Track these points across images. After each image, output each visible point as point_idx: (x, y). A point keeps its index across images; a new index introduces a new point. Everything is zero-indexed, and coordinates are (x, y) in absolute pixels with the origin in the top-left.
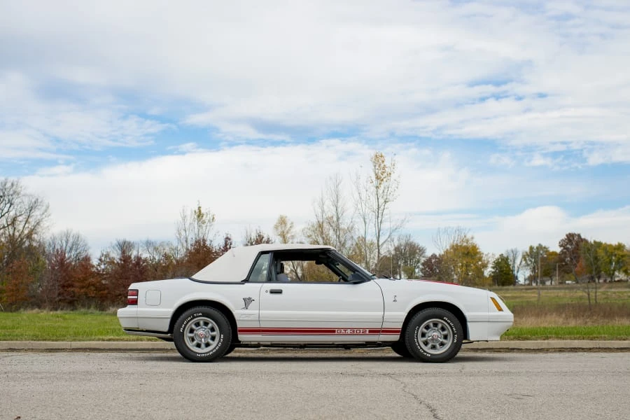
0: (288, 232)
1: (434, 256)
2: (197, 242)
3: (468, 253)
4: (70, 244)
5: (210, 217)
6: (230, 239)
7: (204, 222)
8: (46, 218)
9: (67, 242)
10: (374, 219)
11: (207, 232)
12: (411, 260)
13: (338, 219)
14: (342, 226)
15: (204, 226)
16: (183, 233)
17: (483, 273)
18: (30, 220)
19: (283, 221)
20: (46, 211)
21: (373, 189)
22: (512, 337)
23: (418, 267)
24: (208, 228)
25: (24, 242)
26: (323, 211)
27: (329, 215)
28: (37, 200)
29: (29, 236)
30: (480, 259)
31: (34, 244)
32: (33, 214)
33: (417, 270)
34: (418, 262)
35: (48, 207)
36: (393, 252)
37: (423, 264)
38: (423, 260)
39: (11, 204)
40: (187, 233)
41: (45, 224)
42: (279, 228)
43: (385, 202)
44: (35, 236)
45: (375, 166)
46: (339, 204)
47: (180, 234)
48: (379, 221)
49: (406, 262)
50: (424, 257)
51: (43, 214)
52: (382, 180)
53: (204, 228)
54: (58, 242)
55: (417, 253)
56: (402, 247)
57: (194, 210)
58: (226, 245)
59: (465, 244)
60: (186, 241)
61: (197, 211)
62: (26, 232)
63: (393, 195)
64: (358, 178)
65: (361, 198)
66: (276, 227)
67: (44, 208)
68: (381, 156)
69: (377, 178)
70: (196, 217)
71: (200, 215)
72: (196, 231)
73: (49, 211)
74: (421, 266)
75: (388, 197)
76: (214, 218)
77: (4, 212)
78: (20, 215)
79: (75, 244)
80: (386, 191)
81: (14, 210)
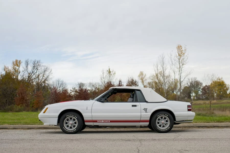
0: (144, 78)
1: (206, 86)
2: (108, 83)
3: (220, 84)
4: (59, 85)
5: (114, 72)
6: (121, 81)
7: (111, 75)
8: (51, 75)
9: (58, 84)
10: (178, 72)
11: (112, 79)
12: (197, 87)
13: (164, 72)
14: (165, 75)
15: (111, 76)
16: (103, 79)
17: (226, 92)
18: (44, 75)
19: (142, 74)
20: (51, 72)
21: (178, 60)
22: (216, 121)
23: (200, 90)
24: (113, 77)
25: (43, 84)
26: (158, 69)
27: (160, 71)
28: (47, 68)
29: (44, 82)
30: (225, 87)
31: (46, 85)
32: (46, 73)
33: (199, 92)
34: (200, 88)
35: (51, 70)
36: (189, 84)
37: (202, 89)
38: (202, 88)
39: (37, 70)
40: (105, 79)
41: (50, 77)
42: (140, 77)
43: (183, 65)
44: (46, 82)
45: (178, 50)
46: (164, 66)
47: (102, 79)
48: (180, 73)
49: (195, 88)
50: (202, 86)
51: (50, 73)
52: (181, 56)
53: (111, 77)
54: (55, 83)
55: (199, 85)
56: (193, 83)
57: (107, 70)
58: (120, 83)
59: (219, 81)
60: (104, 82)
61: (109, 70)
62: (43, 80)
63: (186, 62)
64: (171, 55)
65: (173, 64)
66: (139, 76)
67: (50, 71)
68: (181, 46)
69: (179, 55)
70: (108, 73)
71: (110, 72)
72: (108, 78)
73: (52, 72)
74: (201, 90)
75: (184, 63)
76: (115, 73)
77: (35, 73)
78: (40, 74)
79: (62, 84)
80: (183, 60)
81: (38, 72)
